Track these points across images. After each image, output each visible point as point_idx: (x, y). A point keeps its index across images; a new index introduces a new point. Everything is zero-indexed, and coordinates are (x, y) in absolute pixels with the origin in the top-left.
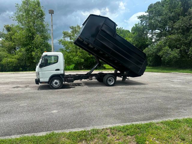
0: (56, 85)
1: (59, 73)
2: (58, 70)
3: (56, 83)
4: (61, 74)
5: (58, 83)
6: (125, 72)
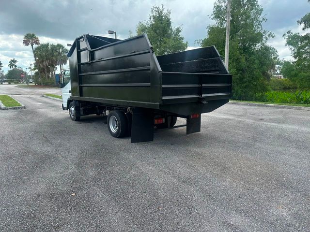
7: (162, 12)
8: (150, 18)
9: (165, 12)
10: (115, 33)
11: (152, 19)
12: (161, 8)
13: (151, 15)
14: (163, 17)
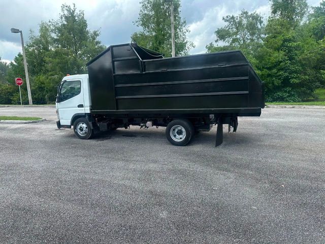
0: (81, 132)
1: (83, 112)
2: (81, 106)
3: (81, 129)
4: (86, 114)
5: (84, 130)
7: (74, 12)
8: (62, 18)
9: (77, 12)
10: (21, 32)
11: (64, 19)
12: (72, 8)
13: (62, 14)
14: (76, 18)
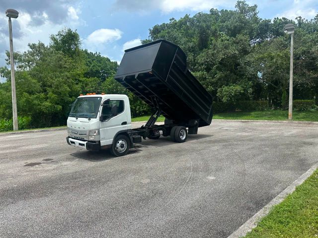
0: (122, 149)
1: (126, 129)
2: (125, 123)
3: (122, 146)
4: (128, 130)
5: (125, 146)
6: (196, 121)
